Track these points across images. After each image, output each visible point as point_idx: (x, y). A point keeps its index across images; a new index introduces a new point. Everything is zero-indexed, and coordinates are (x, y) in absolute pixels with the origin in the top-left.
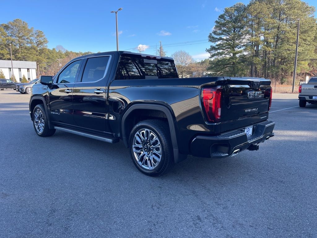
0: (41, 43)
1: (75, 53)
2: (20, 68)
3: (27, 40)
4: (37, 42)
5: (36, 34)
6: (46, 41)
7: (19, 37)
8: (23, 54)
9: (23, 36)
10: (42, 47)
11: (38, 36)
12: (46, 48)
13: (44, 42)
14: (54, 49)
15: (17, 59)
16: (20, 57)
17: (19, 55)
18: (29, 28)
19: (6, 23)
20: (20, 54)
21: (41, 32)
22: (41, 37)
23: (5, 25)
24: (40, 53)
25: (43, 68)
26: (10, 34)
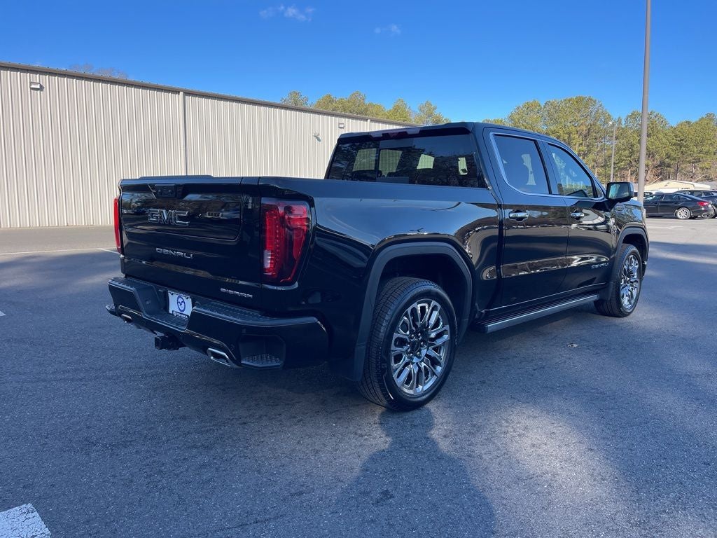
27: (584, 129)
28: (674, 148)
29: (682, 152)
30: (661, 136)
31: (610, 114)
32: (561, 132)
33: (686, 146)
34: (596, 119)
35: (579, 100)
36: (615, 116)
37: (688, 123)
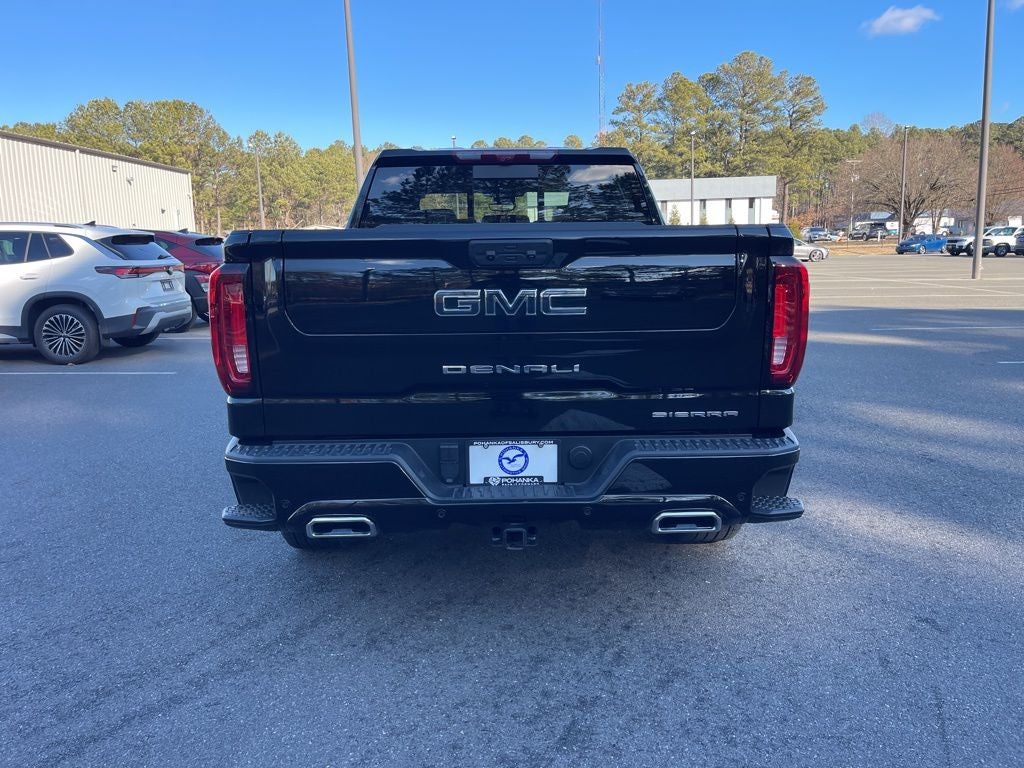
0: (804, 116)
1: (928, 130)
2: (730, 200)
3: (764, 112)
4: (794, 113)
5: (791, 88)
6: (818, 109)
7: (743, 106)
8: (748, 157)
9: (756, 101)
10: (804, 126)
11: (797, 93)
12: (817, 127)
13: (813, 110)
14: (854, 128)
15: (731, 171)
16: (737, 167)
17: (738, 161)
18: (774, 74)
19: (711, 70)
20: (738, 158)
21: (810, 78)
22: (807, 95)
23: (709, 77)
24: (796, 146)
25: (812, 193)
26: (721, 102)
27: (192, 149)
28: (314, 182)
29: (323, 189)
30: (296, 166)
31: (226, 130)
32: (160, 152)
33: (328, 182)
34: (208, 137)
35: (178, 106)
36: (233, 136)
37: (318, 151)
